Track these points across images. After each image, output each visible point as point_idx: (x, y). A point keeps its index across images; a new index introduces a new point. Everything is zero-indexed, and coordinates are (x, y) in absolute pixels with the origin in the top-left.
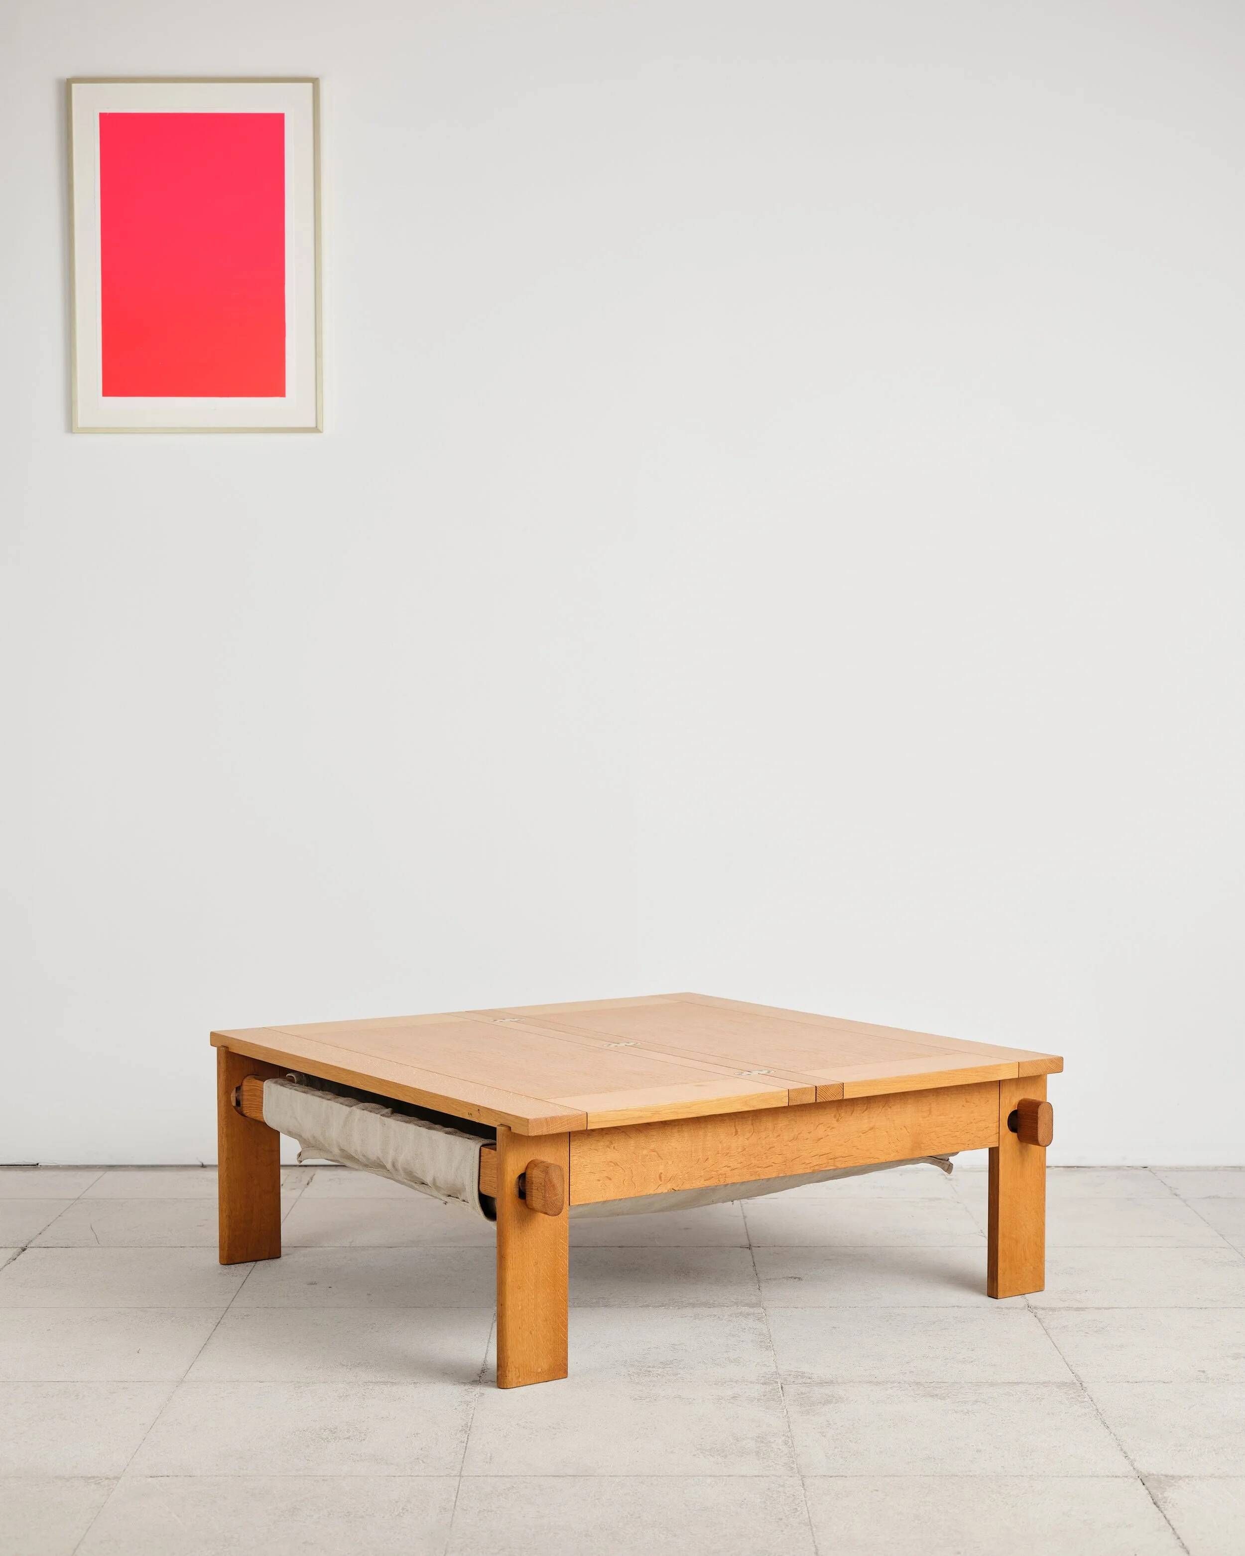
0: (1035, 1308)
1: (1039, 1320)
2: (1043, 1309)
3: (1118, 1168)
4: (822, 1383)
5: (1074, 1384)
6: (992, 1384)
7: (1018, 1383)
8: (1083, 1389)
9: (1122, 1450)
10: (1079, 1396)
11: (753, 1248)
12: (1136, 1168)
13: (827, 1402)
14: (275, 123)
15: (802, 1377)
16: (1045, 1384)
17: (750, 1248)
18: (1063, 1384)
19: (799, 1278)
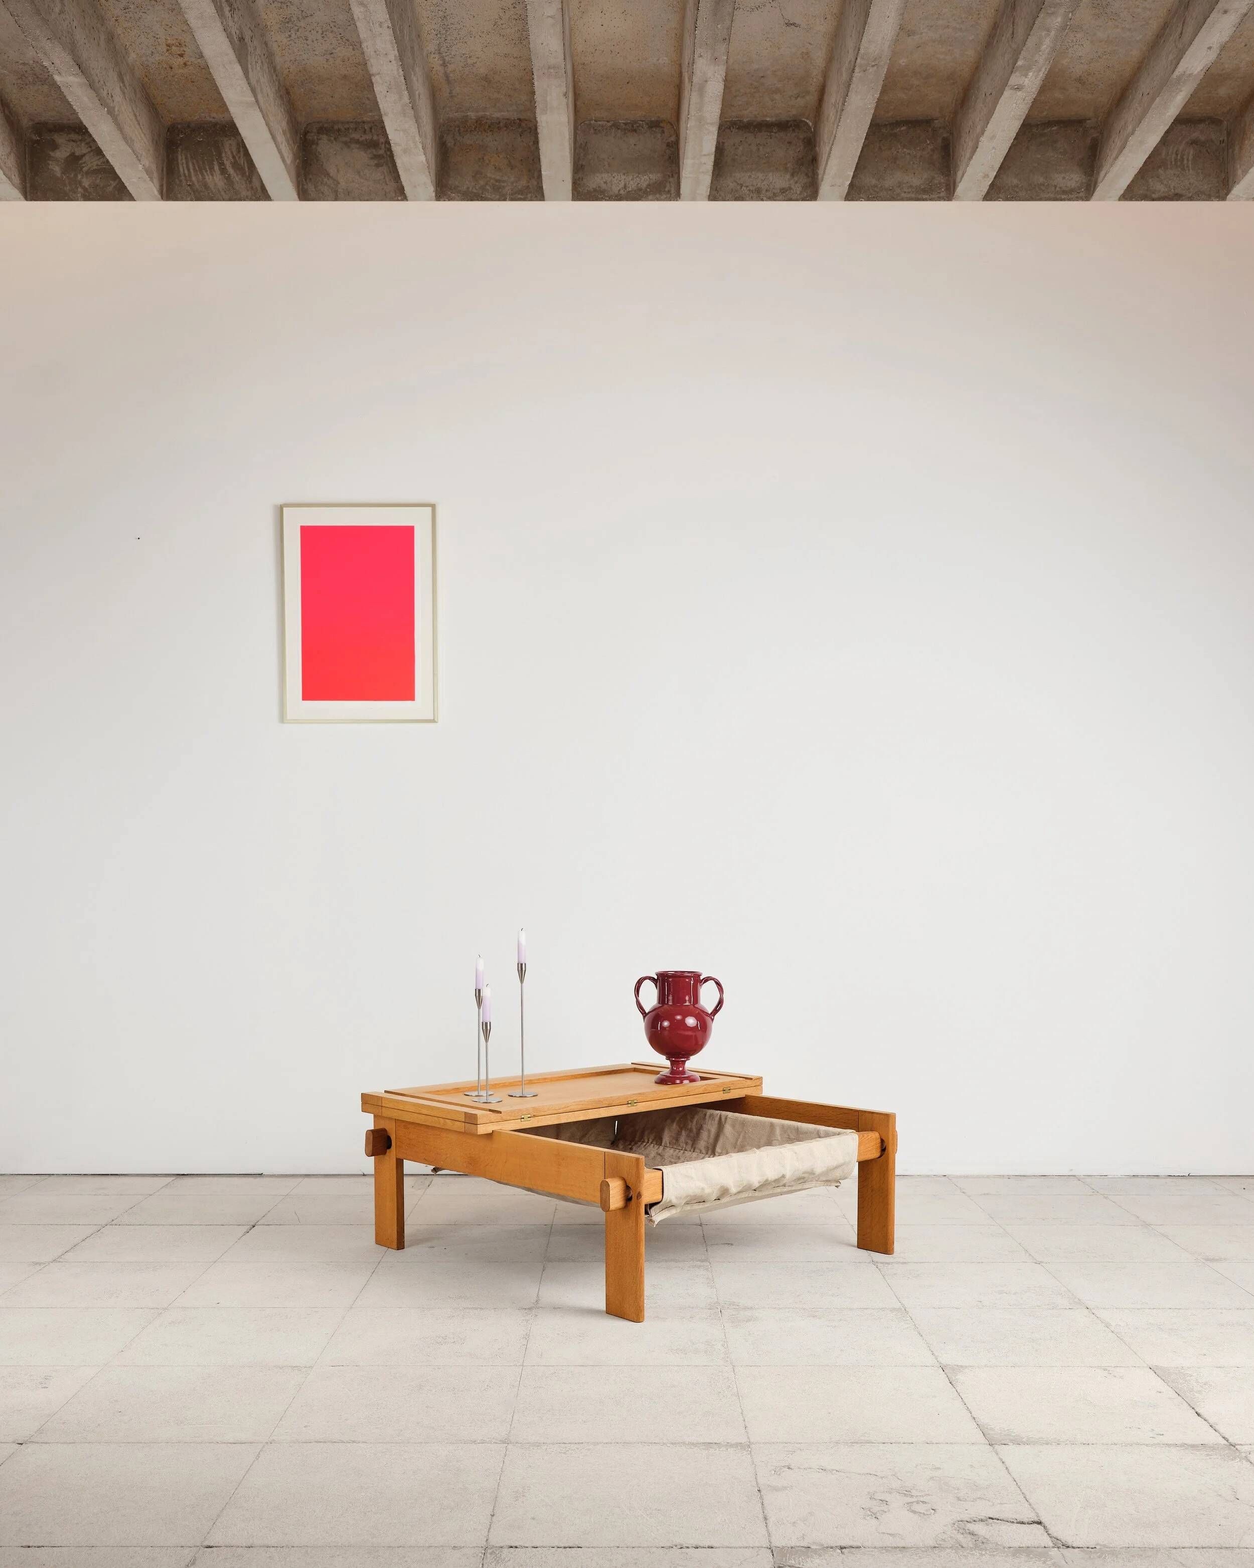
0: (877, 1262)
1: (879, 1270)
2: (881, 1263)
3: (928, 1176)
4: (746, 1308)
5: (901, 1309)
6: (851, 1309)
7: (866, 1309)
8: (907, 1312)
9: (930, 1350)
10: (904, 1317)
11: (703, 1226)
12: (939, 1177)
13: (748, 1321)
14: (407, 533)
15: (733, 1305)
16: (883, 1309)
17: (701, 1225)
18: (893, 1310)
19: (731, 1244)
